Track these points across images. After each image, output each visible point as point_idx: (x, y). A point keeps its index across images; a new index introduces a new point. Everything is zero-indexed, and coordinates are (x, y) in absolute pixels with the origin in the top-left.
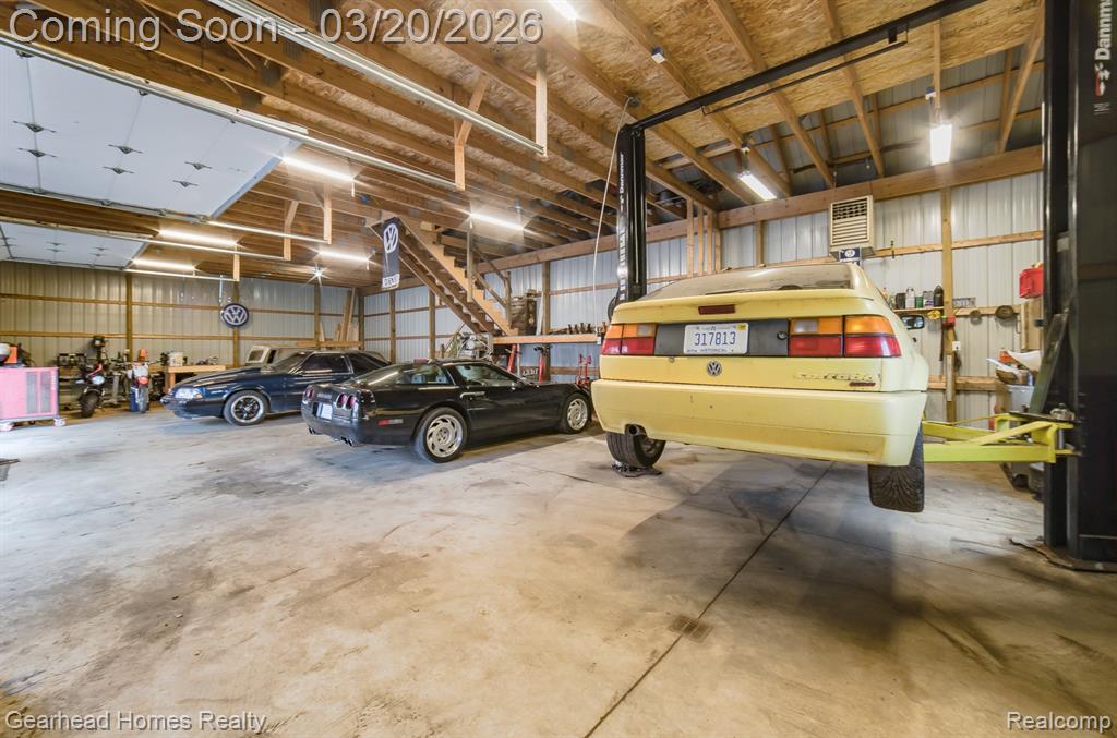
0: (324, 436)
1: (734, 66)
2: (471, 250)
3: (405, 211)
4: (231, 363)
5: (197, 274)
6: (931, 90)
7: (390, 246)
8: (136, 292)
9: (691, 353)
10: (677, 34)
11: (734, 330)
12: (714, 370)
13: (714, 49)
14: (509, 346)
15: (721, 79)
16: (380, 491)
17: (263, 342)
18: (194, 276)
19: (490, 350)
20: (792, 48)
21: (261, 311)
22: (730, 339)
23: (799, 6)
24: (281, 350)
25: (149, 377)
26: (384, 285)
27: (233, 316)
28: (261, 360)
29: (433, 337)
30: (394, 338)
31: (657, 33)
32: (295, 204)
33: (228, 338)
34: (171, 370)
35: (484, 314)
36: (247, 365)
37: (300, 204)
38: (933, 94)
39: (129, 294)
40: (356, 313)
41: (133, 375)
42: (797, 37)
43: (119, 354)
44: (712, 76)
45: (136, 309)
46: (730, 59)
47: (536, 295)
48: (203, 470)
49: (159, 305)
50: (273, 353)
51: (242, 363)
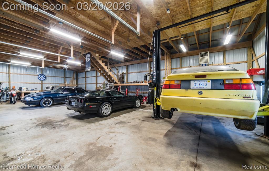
0: (72, 110)
1: (185, 16)
2: (109, 62)
3: (92, 51)
4: (41, 90)
5: (31, 65)
6: (229, 26)
7: (88, 60)
8: (12, 70)
9: (193, 88)
10: (173, 6)
11: (206, 82)
12: (200, 93)
13: (181, 11)
14: (118, 86)
15: (180, 20)
16: (91, 126)
17: (50, 84)
18: (30, 66)
19: (113, 87)
20: (200, 13)
21: (49, 76)
22: (205, 84)
23: (205, 1)
24: (55, 87)
25: (16, 94)
26: (86, 70)
27: (41, 77)
28: (50, 89)
29: (97, 84)
30: (86, 84)
31: (168, 5)
32: (61, 47)
33: (40, 83)
34: (22, 92)
35: (111, 78)
36: (45, 91)
37: (63, 47)
38: (229, 27)
39: (9, 71)
40: (76, 77)
41: (11, 93)
42: (202, 9)
43: (6, 87)
44: (179, 18)
45: (11, 75)
46: (184, 14)
47: (124, 74)
48: (36, 121)
49: (19, 74)
50: (53, 87)
51: (44, 90)
